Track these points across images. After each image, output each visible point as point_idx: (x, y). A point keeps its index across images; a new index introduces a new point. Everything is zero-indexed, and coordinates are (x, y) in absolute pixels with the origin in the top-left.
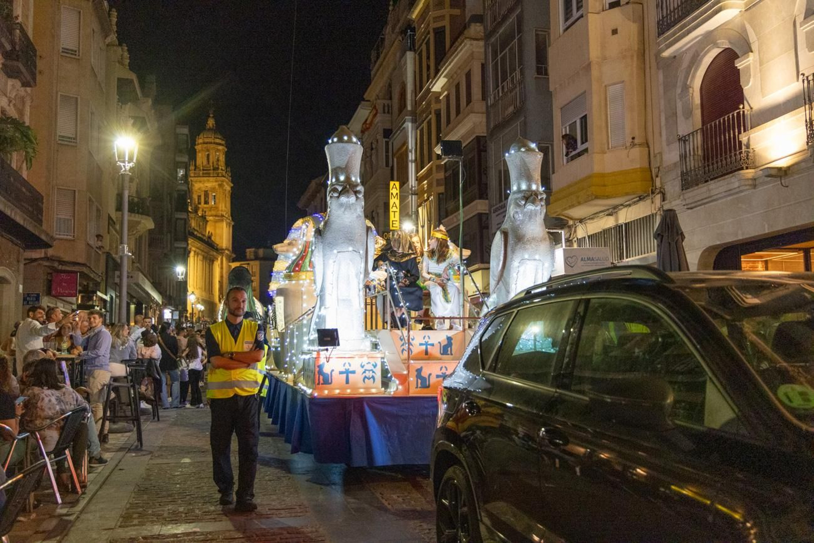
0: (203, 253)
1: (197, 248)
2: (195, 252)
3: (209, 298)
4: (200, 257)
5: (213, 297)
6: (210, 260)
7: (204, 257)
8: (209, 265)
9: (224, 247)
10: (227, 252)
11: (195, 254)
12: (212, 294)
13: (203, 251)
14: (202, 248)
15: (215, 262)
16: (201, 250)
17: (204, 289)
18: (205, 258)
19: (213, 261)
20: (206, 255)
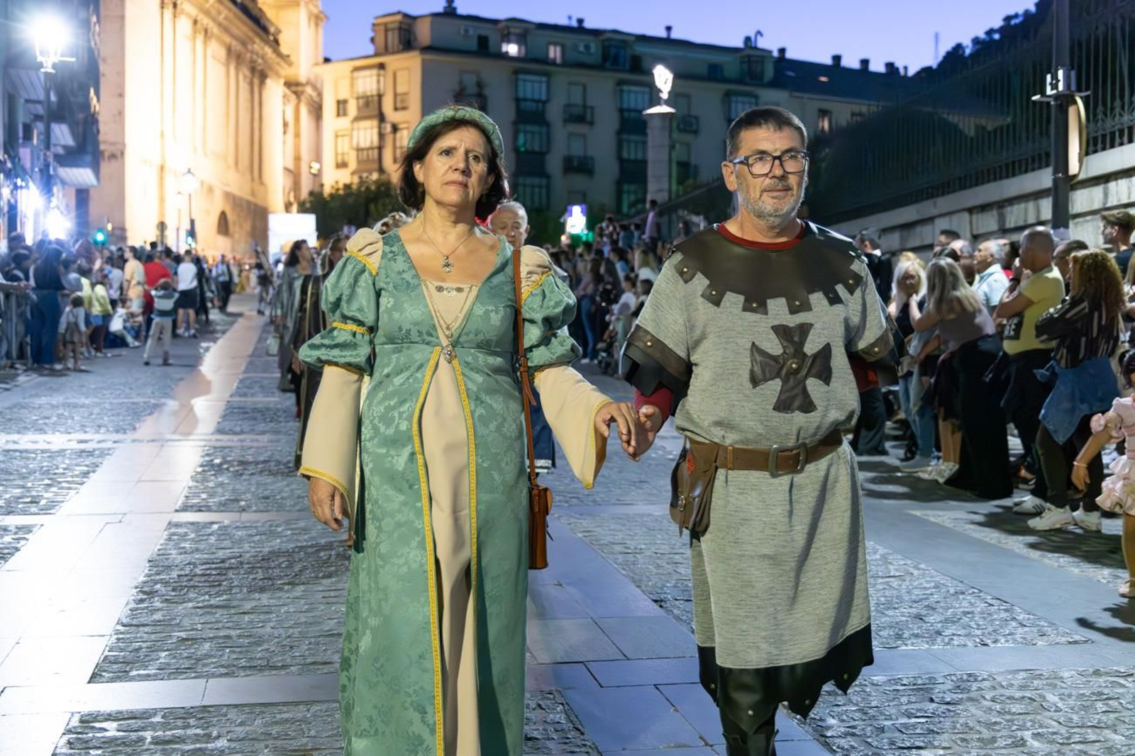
0: (228, 39)
1: (207, 13)
2: (195, 22)
3: (253, 193)
4: (216, 50)
5: (266, 192)
6: (253, 70)
7: (229, 50)
8: (251, 84)
9: (303, 79)
10: (309, 90)
11: (195, 32)
12: (261, 182)
13: (226, 30)
14: (221, 18)
15: (268, 81)
16: (220, 25)
17: (231, 161)
18: (235, 57)
19: (263, 77)
20: (236, 46)
